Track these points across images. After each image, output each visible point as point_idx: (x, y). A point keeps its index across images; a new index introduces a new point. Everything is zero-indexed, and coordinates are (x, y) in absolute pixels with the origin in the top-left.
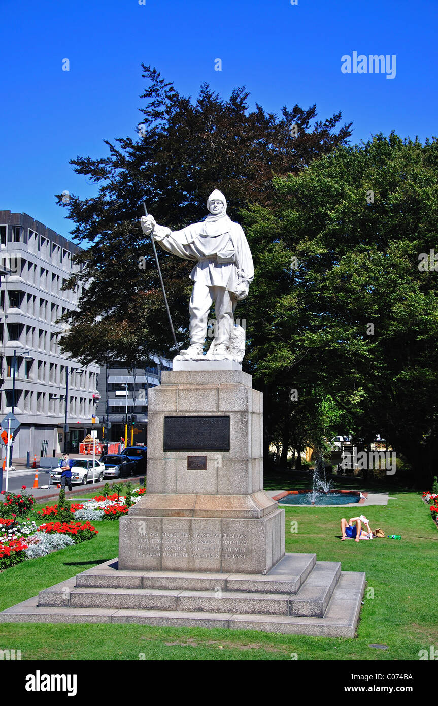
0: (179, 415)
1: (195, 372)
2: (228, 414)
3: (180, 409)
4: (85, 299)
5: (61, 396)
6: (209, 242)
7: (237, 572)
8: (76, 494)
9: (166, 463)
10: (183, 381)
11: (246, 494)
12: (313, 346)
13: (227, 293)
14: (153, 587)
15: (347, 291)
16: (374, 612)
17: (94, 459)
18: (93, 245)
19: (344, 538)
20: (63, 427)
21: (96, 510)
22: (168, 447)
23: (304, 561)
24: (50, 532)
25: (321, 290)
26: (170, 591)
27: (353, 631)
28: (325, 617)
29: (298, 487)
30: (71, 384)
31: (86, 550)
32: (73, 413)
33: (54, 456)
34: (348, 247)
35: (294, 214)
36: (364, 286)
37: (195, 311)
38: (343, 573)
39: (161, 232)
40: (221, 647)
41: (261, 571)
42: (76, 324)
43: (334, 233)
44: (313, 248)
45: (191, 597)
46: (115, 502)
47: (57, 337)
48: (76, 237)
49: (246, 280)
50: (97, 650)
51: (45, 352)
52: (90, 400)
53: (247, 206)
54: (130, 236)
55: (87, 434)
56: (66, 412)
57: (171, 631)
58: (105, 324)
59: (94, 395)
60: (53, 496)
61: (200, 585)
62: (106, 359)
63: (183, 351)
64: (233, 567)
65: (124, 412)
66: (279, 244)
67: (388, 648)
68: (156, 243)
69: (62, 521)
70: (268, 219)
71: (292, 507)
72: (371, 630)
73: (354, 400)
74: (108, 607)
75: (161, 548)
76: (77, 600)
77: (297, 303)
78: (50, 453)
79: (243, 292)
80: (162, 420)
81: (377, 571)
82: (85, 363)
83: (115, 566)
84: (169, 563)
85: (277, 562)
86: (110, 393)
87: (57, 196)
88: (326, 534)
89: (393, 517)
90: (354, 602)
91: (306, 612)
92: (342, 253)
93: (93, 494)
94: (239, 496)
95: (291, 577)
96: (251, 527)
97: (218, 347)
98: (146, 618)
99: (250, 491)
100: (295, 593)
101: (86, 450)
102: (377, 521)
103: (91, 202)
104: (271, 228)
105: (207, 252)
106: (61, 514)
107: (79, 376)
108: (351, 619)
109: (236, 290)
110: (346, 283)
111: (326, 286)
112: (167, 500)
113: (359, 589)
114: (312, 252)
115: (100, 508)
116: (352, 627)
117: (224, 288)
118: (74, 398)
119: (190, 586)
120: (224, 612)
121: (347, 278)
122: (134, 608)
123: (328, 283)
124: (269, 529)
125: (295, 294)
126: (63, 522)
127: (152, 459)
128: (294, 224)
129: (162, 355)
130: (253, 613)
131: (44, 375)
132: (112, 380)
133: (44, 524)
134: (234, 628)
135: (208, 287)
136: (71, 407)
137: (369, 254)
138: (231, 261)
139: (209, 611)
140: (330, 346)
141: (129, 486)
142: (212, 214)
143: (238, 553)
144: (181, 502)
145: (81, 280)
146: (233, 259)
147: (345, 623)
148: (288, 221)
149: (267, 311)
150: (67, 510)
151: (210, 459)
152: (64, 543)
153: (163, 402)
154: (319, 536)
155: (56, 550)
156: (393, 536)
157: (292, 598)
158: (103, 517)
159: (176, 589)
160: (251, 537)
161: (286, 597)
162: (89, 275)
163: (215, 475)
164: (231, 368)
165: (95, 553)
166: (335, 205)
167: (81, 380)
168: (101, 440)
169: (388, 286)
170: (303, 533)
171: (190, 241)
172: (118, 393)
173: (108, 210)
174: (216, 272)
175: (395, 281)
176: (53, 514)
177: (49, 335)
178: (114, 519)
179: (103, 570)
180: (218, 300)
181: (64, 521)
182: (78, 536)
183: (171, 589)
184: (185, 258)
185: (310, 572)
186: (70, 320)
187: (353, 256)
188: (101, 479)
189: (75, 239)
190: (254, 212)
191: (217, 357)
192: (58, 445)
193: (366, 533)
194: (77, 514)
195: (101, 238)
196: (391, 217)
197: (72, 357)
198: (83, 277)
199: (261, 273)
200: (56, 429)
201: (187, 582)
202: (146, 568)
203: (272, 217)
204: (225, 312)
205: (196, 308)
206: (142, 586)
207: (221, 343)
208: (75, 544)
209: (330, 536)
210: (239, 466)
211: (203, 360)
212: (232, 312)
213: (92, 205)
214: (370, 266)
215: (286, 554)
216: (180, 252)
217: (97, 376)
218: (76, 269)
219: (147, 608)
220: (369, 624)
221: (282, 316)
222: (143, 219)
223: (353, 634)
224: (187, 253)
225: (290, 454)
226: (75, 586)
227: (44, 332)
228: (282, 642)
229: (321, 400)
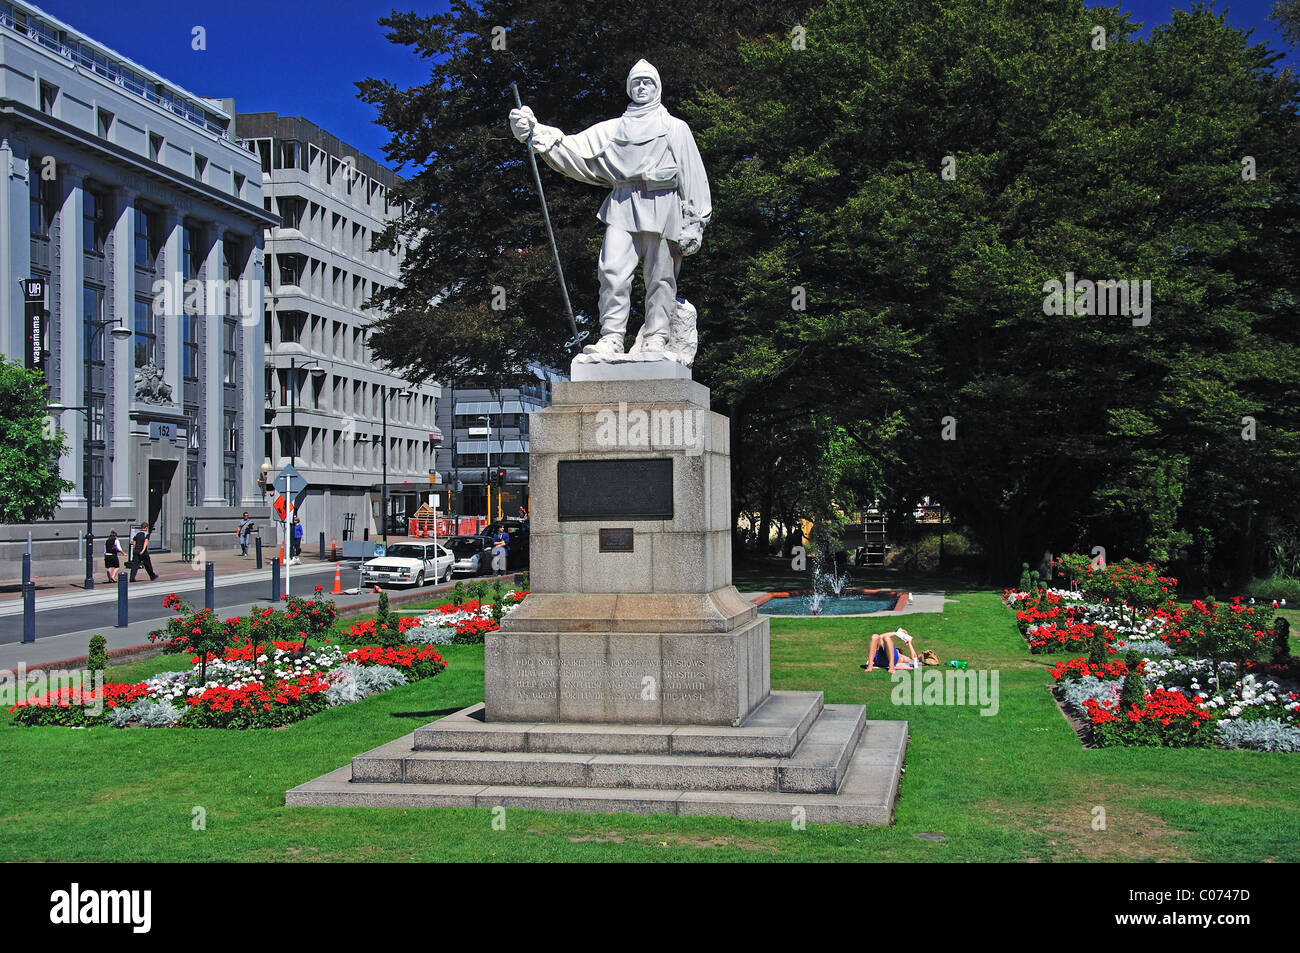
0: (584, 458)
1: (610, 382)
2: (669, 455)
3: (585, 448)
4: (412, 266)
5: (375, 438)
6: (631, 153)
7: (689, 723)
8: (407, 601)
9: (562, 541)
10: (590, 399)
11: (702, 592)
12: (814, 339)
13: (664, 243)
14: (545, 750)
15: (872, 243)
16: (922, 784)
17: (435, 544)
18: (424, 170)
19: (870, 668)
20: (379, 491)
21: (441, 627)
22: (565, 514)
23: (801, 704)
24: (365, 663)
25: (828, 242)
26: (574, 756)
27: (888, 814)
28: (840, 793)
29: (788, 585)
30: (392, 417)
31: (427, 692)
32: (396, 467)
33: (366, 538)
34: (873, 165)
35: (779, 109)
36: (903, 233)
37: (609, 277)
38: (869, 722)
39: (546, 137)
40: (665, 844)
41: (730, 721)
42: (398, 309)
43: (849, 142)
44: (811, 169)
45: (611, 765)
46: (473, 615)
47: (364, 336)
48: (393, 157)
49: (696, 219)
50: (455, 850)
51: (344, 361)
52: (425, 444)
53: (694, 95)
54: (488, 153)
55: (422, 503)
56: (385, 465)
57: (577, 820)
58: (447, 309)
59: (431, 436)
60: (368, 605)
61: (626, 745)
62: (450, 372)
63: (588, 346)
64: (682, 714)
65: (484, 465)
66: (751, 164)
67: (948, 838)
68: (538, 156)
69: (384, 645)
70: (732, 119)
71: (779, 619)
72: (917, 812)
73: (886, 433)
74: (470, 783)
75: (558, 685)
76: (416, 771)
77: (784, 266)
78: (358, 534)
79: (692, 242)
80: (555, 467)
81: (926, 718)
82: (416, 380)
83: (480, 716)
84: (571, 710)
85: (757, 705)
86: (458, 432)
87: (357, 84)
88: (839, 661)
89: (953, 632)
90: (888, 768)
91: (808, 786)
92: (863, 176)
93: (436, 602)
94: (690, 596)
95: (782, 730)
96: (712, 648)
97: (649, 340)
98: (535, 799)
99: (709, 587)
100: (788, 756)
101: (421, 529)
102: (927, 638)
103: (417, 94)
104: (738, 135)
105: (627, 171)
106: (383, 635)
107: (404, 401)
108: (884, 796)
109: (679, 237)
110: (870, 228)
111: (836, 234)
112: (565, 603)
113: (897, 747)
114: (810, 175)
115: (448, 625)
116: (886, 808)
117: (659, 234)
118: (398, 441)
119: (609, 747)
120: (669, 788)
121: (871, 220)
122: (514, 784)
123: (839, 228)
124: (743, 650)
125: (781, 251)
126: (386, 647)
127: (538, 535)
128: (779, 126)
129: (549, 362)
130: (717, 789)
131: (344, 402)
132: (462, 409)
133: (355, 651)
134: (684, 813)
135: (631, 233)
136: (393, 456)
137: (911, 176)
138: (671, 187)
139: (642, 787)
140: (844, 340)
141: (497, 587)
142: (635, 103)
143: (690, 691)
144: (591, 608)
145: (403, 234)
146: (674, 183)
147: (873, 802)
148: (768, 121)
149: (733, 281)
150: (393, 626)
151: (639, 533)
152: (390, 681)
153: (556, 436)
154: (828, 665)
155: (376, 693)
156: (953, 662)
157: (784, 763)
158: (456, 639)
159: (585, 752)
160: (713, 664)
161: (773, 762)
162: (418, 224)
163: (649, 561)
164: (673, 375)
165: (443, 697)
166: (850, 90)
167: (408, 409)
168: (445, 513)
169: (945, 233)
170: (799, 661)
171: (598, 151)
172: (473, 431)
173: (448, 107)
174: (643, 206)
175: (957, 225)
176: (369, 636)
177: (350, 332)
178: (473, 642)
179: (460, 722)
180: (648, 256)
181: (389, 645)
182: (414, 670)
183: (577, 753)
184: (590, 182)
185: (813, 722)
186: (387, 303)
187: (884, 180)
188: (449, 578)
189: (391, 161)
190: (706, 106)
191: (650, 357)
192: (372, 521)
193: (907, 659)
194: (410, 634)
195: (438, 157)
196: (949, 111)
197: (392, 367)
198: (407, 227)
199: (721, 214)
200: (367, 494)
201: (605, 740)
202: (532, 717)
203: (739, 115)
204: (660, 277)
205: (610, 272)
206: (526, 748)
207: (655, 333)
208: (408, 684)
209: (846, 664)
210: (690, 544)
211: (625, 362)
212: (673, 276)
213: (420, 99)
214: (914, 197)
215: (772, 693)
216: (580, 172)
217: (436, 402)
218: (395, 212)
219: (536, 784)
220: (914, 802)
221: (757, 288)
222: (513, 114)
223: (887, 820)
224: (593, 174)
225: (773, 532)
226: (413, 749)
227: (342, 326)
228: (769, 834)
229: (827, 438)
